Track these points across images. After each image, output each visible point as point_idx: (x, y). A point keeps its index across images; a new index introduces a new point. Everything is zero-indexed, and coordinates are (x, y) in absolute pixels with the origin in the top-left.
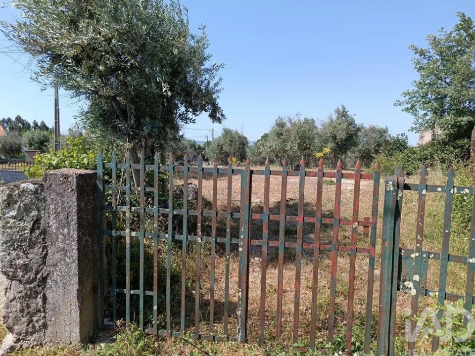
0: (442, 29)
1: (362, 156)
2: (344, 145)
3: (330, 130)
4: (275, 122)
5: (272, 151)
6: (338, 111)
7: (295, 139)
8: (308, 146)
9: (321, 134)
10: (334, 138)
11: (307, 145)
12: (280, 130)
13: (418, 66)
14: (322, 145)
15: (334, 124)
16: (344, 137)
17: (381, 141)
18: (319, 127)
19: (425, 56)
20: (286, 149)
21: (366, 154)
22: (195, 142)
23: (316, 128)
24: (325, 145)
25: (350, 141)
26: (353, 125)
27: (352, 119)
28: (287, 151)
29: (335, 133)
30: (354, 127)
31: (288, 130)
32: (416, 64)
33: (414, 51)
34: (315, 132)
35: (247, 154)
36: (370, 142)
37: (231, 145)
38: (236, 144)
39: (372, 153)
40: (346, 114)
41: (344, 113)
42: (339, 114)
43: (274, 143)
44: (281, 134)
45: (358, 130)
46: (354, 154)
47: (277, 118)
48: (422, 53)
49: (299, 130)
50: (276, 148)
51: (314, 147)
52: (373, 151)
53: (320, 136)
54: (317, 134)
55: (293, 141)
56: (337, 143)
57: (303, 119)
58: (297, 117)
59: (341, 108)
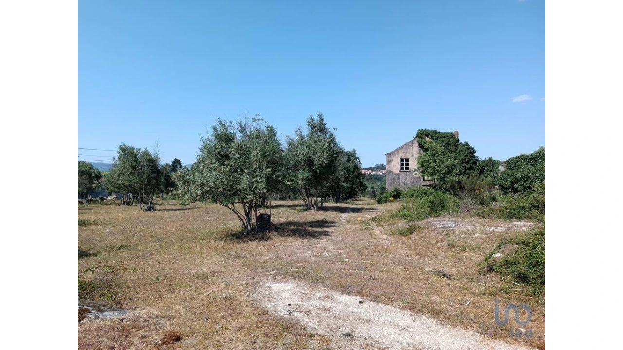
3: (303, 150)
4: (211, 131)
6: (311, 124)
7: (260, 167)
10: (310, 163)
15: (307, 141)
16: (325, 161)
17: (350, 166)
20: (238, 187)
27: (332, 135)
29: (310, 155)
37: (134, 175)
38: (143, 173)
40: (324, 128)
41: (321, 126)
42: (313, 128)
43: (211, 176)
44: (227, 156)
47: (215, 123)
50: (217, 187)
56: (314, 172)
57: (264, 128)
58: (255, 125)
59: (316, 118)
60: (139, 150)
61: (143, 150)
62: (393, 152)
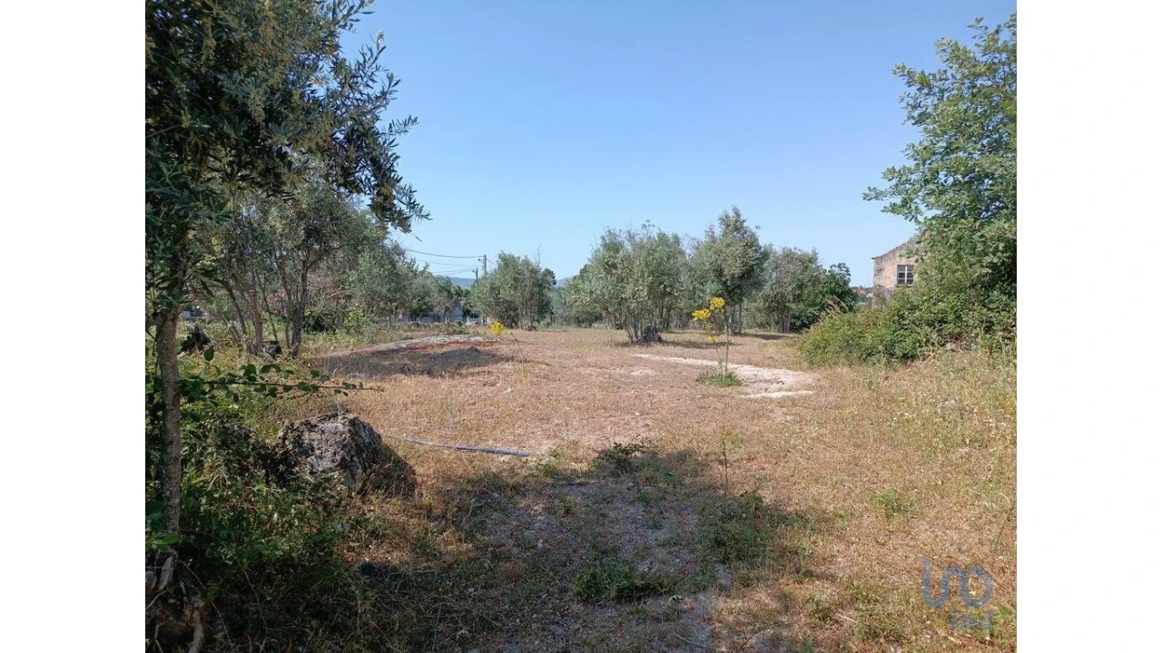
0: (979, 21)
1: (769, 307)
2: (739, 286)
3: (711, 257)
4: (600, 241)
5: (595, 301)
6: (725, 220)
7: (642, 276)
8: (668, 289)
9: (694, 266)
10: (719, 272)
11: (665, 287)
12: (611, 258)
13: (916, 114)
14: (694, 288)
15: (718, 245)
16: (738, 272)
17: (805, 277)
18: (688, 251)
19: (930, 89)
20: (623, 296)
21: (778, 302)
22: (448, 281)
23: (682, 253)
24: (701, 287)
25: (749, 278)
26: (754, 248)
27: (753, 235)
28: (626, 300)
29: (719, 262)
30: (756, 251)
31: (627, 258)
32: (910, 109)
33: (907, 79)
34: (680, 259)
35: (553, 303)
36: (785, 280)
37: (516, 288)
38: (526, 286)
39: (789, 301)
40: (742, 227)
41: (738, 224)
42: (728, 226)
43: (598, 285)
44: (614, 266)
45: (765, 256)
46: (754, 304)
47: (603, 233)
48: (925, 84)
49: (650, 258)
50: (603, 295)
51: (681, 291)
52: (791, 297)
53: (691, 270)
54: (685, 264)
55: (637, 281)
56: (725, 283)
57: (655, 235)
58: (644, 232)
59: (731, 214)
60: (519, 258)
61: (522, 258)
62: (886, 255)
